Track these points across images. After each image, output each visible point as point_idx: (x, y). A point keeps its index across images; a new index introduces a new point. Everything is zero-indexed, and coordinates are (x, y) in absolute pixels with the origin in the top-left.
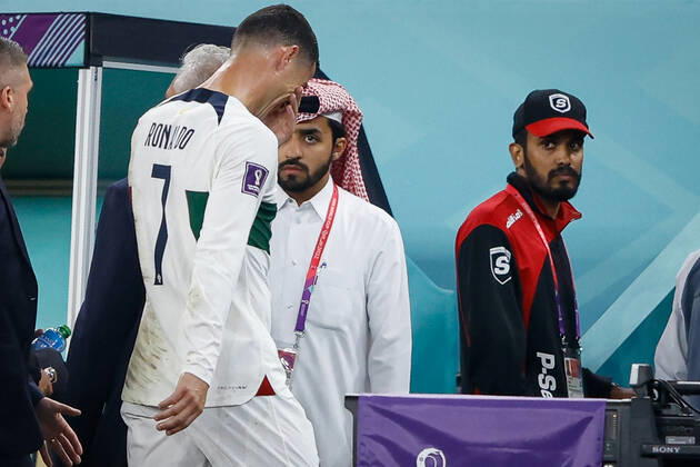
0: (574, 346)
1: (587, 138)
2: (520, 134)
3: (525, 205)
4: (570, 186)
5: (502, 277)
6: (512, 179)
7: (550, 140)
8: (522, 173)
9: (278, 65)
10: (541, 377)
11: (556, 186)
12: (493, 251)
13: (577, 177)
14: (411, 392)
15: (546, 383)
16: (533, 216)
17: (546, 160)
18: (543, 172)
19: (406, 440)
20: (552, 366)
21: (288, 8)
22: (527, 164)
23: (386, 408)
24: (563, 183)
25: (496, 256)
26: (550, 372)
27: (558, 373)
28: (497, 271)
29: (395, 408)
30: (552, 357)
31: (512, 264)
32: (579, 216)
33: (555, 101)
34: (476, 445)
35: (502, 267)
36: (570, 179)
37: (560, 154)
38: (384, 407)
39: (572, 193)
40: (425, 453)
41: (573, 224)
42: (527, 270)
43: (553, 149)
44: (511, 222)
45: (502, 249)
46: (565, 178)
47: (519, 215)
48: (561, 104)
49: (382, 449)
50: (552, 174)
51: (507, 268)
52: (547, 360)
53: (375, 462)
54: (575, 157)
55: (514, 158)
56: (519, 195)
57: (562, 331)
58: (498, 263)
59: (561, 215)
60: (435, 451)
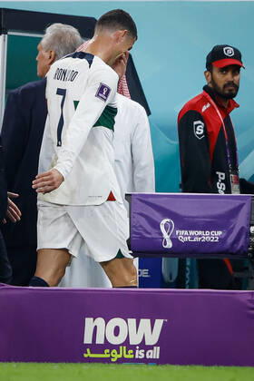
0: (235, 169)
1: (242, 69)
2: (209, 66)
3: (212, 101)
4: (234, 92)
5: (200, 136)
6: (205, 88)
7: (224, 70)
8: (210, 85)
9: (117, 40)
10: (218, 184)
11: (227, 92)
12: (195, 123)
13: (237, 88)
14: (156, 191)
15: (221, 187)
16: (215, 106)
17: (222, 79)
18: (221, 85)
19: (155, 215)
21: (121, 11)
22: (213, 81)
23: (146, 200)
24: (230, 90)
25: (197, 125)
26: (222, 181)
27: (227, 182)
28: (197, 133)
29: (150, 200)
30: (224, 174)
31: (205, 129)
32: (238, 106)
33: (226, 50)
34: (189, 217)
35: (200, 131)
36: (234, 88)
37: (229, 76)
38: (144, 199)
40: (164, 221)
41: (235, 110)
42: (212, 132)
43: (225, 74)
44: (204, 108)
45: (200, 122)
46: (231, 88)
47: (208, 105)
48: (229, 52)
49: (143, 219)
50: (225, 86)
51: (202, 131)
52: (221, 175)
53: (141, 226)
54: (236, 78)
55: (207, 77)
56: (208, 96)
57: (229, 162)
58: (198, 129)
59: (229, 105)
60: (168, 220)
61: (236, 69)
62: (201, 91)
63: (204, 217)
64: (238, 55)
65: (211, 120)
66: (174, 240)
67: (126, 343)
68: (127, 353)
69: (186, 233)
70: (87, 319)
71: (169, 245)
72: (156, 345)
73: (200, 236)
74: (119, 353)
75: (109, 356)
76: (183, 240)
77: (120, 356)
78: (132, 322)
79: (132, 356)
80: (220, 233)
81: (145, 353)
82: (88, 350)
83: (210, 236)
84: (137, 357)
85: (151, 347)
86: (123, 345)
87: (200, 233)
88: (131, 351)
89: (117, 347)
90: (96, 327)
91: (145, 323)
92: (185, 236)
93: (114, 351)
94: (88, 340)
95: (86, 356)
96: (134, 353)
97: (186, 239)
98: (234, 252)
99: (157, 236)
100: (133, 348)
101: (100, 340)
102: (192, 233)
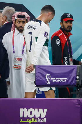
2: (62, 21)
3: (63, 33)
4: (70, 29)
5: (58, 44)
6: (60, 28)
7: (67, 22)
8: (62, 27)
9: (49, 15)
11: (68, 29)
12: (57, 40)
13: (71, 28)
15: (66, 62)
16: (64, 34)
18: (66, 27)
20: (67, 59)
21: (50, 5)
22: (63, 26)
23: (40, 67)
24: (69, 29)
25: (57, 41)
26: (66, 60)
27: (68, 60)
28: (57, 43)
30: (67, 58)
31: (60, 42)
32: (72, 35)
33: (68, 15)
35: (58, 43)
36: (70, 28)
37: (69, 24)
39: (71, 31)
40: (47, 75)
42: (63, 43)
43: (68, 23)
44: (60, 35)
45: (58, 40)
46: (69, 28)
47: (61, 34)
48: (69, 16)
50: (67, 27)
51: (59, 43)
52: (66, 58)
53: (39, 77)
54: (71, 25)
55: (61, 25)
56: (62, 31)
57: (69, 53)
58: (58, 42)
59: (69, 34)
60: (48, 74)
61: (71, 21)
62: (59, 29)
63: (61, 73)
64: (71, 17)
65: (62, 39)
66: (51, 81)
67: (34, 117)
68: (35, 121)
69: (55, 79)
70: (21, 109)
71: (49, 83)
72: (44, 118)
73: (60, 80)
74: (32, 121)
75: (28, 122)
76: (53, 81)
77: (32, 122)
78: (36, 110)
79: (36, 122)
80: (66, 79)
81: (41, 121)
82: (21, 120)
83: (63, 80)
84: (38, 122)
85: (43, 119)
86: (33, 118)
87: (59, 79)
88: (36, 120)
89: (31, 119)
90: (24, 111)
91: (41, 110)
92: (54, 80)
93: (30, 120)
94: (21, 116)
95: (20, 122)
96: (37, 121)
97: (55, 81)
98: (71, 85)
99: (45, 80)
100: (37, 119)
101: (25, 116)
102: (56, 79)
